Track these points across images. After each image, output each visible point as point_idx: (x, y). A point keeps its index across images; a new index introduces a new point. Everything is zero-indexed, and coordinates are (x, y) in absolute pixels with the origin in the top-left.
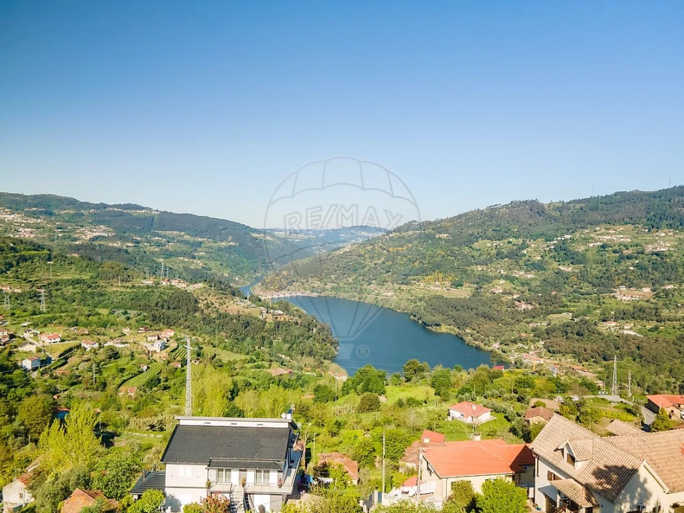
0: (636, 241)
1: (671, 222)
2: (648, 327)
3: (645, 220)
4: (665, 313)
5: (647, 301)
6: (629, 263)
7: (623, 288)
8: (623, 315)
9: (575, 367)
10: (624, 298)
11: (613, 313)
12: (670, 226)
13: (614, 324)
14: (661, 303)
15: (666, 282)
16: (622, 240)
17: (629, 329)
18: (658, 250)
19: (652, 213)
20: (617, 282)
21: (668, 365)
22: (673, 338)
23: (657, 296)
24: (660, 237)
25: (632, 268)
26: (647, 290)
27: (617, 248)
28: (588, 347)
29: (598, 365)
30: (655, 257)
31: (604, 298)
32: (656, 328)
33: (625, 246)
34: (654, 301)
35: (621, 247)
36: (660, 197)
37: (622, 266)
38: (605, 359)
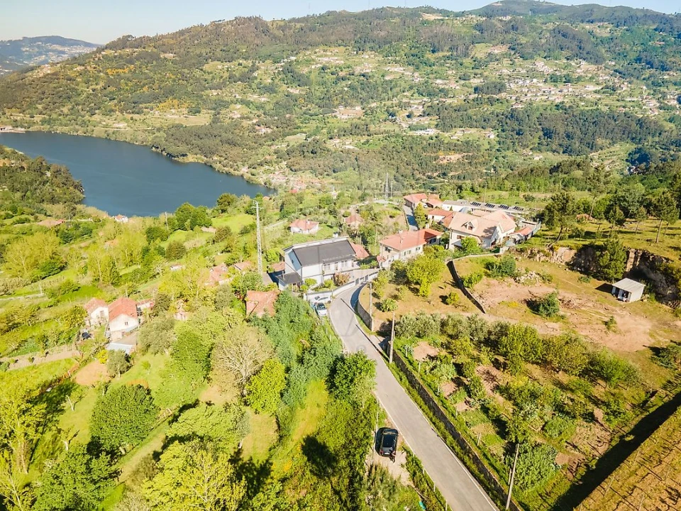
0: (348, 63)
1: (372, 44)
2: (362, 141)
3: (353, 42)
4: (372, 128)
5: (359, 118)
6: (344, 83)
7: (341, 108)
8: (344, 133)
9: (313, 181)
10: (343, 117)
11: (336, 131)
12: (372, 49)
13: (338, 141)
14: (368, 120)
15: (371, 100)
16: (337, 62)
17: (349, 144)
18: (364, 71)
19: (359, 36)
20: (336, 103)
21: (376, 170)
22: (378, 148)
23: (366, 113)
24: (365, 59)
25: (346, 89)
26: (358, 108)
27: (333, 70)
28: (321, 163)
29: (330, 177)
30: (362, 78)
31: (328, 118)
32: (368, 141)
33: (340, 68)
34: (364, 118)
35: (338, 69)
36: (363, 20)
37: (338, 88)
38: (334, 172)
